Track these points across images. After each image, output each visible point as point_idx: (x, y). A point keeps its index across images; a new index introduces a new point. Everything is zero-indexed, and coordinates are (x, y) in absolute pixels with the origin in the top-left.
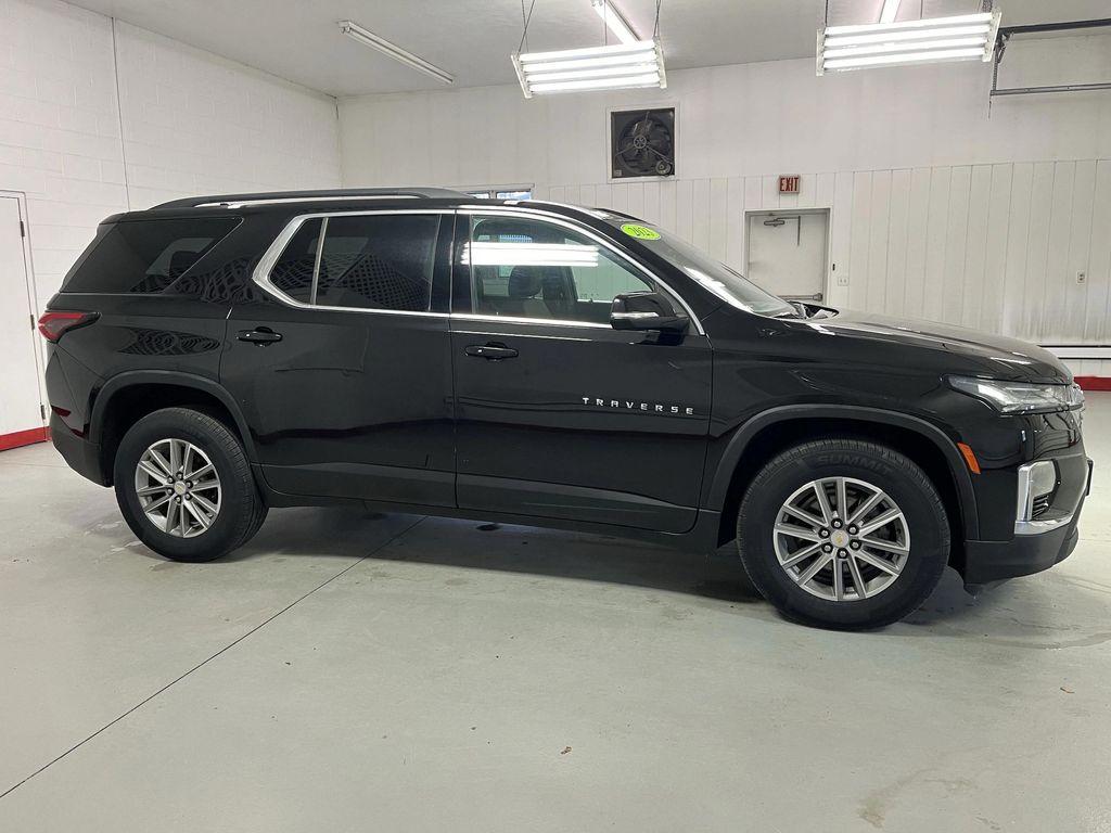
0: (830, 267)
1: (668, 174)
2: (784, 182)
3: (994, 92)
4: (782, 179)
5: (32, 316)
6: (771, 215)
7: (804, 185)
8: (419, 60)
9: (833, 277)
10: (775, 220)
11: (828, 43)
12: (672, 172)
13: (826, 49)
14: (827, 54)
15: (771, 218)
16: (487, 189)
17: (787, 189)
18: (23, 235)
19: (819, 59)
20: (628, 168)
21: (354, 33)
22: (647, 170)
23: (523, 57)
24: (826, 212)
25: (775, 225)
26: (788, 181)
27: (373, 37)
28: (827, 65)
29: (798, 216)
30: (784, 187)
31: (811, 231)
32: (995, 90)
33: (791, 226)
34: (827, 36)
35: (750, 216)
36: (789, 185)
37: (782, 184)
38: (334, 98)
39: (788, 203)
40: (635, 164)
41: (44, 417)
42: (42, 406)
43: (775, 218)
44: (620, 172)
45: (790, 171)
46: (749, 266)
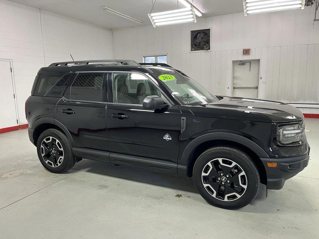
0: (260, 78)
1: (208, 49)
2: (245, 51)
3: (315, 20)
4: (244, 50)
5: (14, 95)
6: (241, 62)
7: (252, 52)
8: (131, 18)
9: (261, 81)
10: (242, 63)
11: (248, 5)
13: (247, 7)
14: (248, 9)
15: (241, 63)
16: (154, 55)
18: (11, 72)
19: (245, 11)
20: (196, 48)
21: (107, 10)
22: (202, 49)
23: (152, 15)
24: (259, 60)
25: (242, 65)
27: (114, 11)
28: (248, 12)
29: (250, 62)
30: (245, 53)
31: (254, 66)
32: (315, 19)
33: (247, 65)
34: (247, 3)
35: (234, 62)
36: (246, 52)
37: (244, 52)
38: (111, 30)
39: (246, 58)
40: (199, 46)
41: (18, 123)
42: (17, 120)
43: (242, 62)
44: (193, 49)
45: (247, 48)
46: (234, 78)
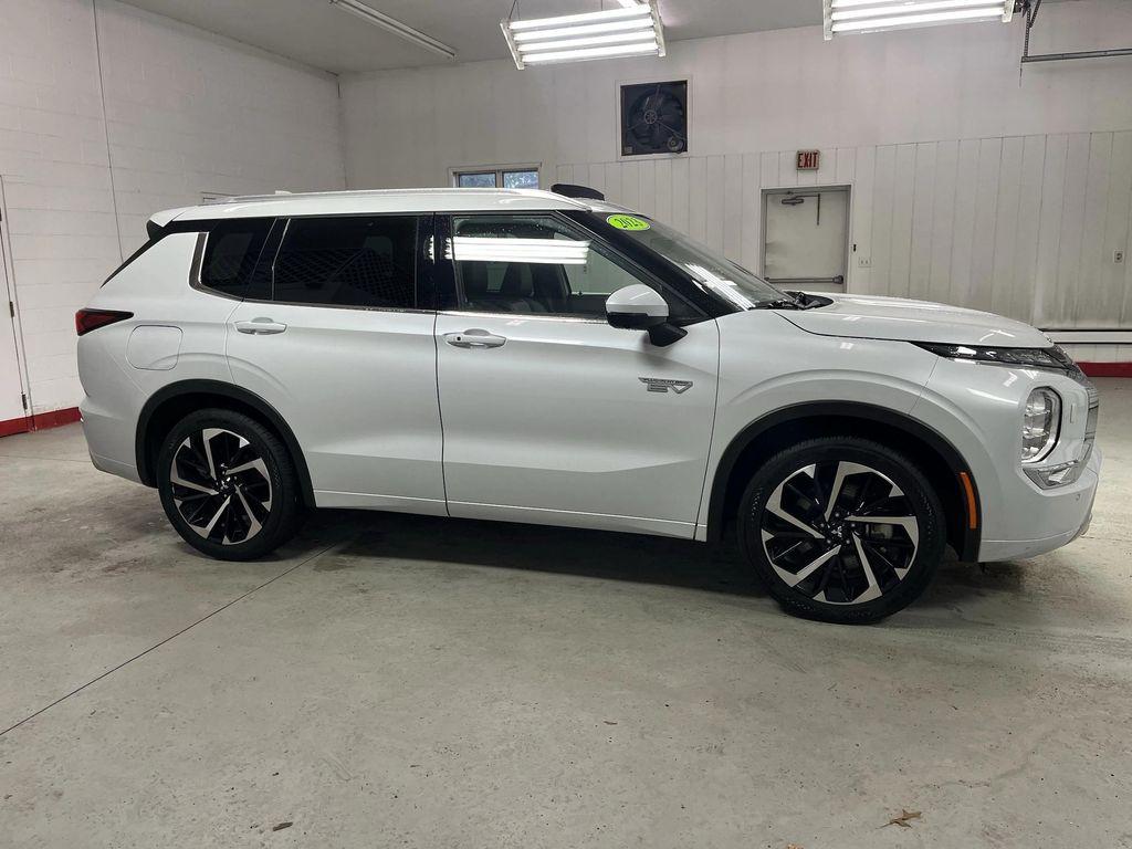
0: (851, 247)
1: (679, 151)
2: (802, 157)
3: (1026, 59)
4: (800, 155)
5: (11, 304)
6: (789, 193)
7: (823, 161)
8: (418, 34)
9: (853, 258)
10: (793, 198)
12: (685, 149)
14: (835, 16)
15: (790, 197)
16: (492, 168)
17: (806, 164)
19: (826, 22)
20: (640, 145)
21: (342, 4)
22: (658, 146)
23: (515, 25)
24: (845, 191)
25: (793, 204)
26: (806, 156)
27: (363, 7)
28: (836, 28)
29: (818, 194)
30: (802, 164)
31: (830, 207)
32: (1026, 56)
33: (809, 205)
35: (767, 194)
36: (807, 161)
37: (800, 160)
38: (335, 75)
39: (807, 180)
40: (647, 140)
41: (25, 407)
42: (24, 396)
43: (793, 196)
44: (630, 149)
45: (808, 147)
46: (766, 247)
